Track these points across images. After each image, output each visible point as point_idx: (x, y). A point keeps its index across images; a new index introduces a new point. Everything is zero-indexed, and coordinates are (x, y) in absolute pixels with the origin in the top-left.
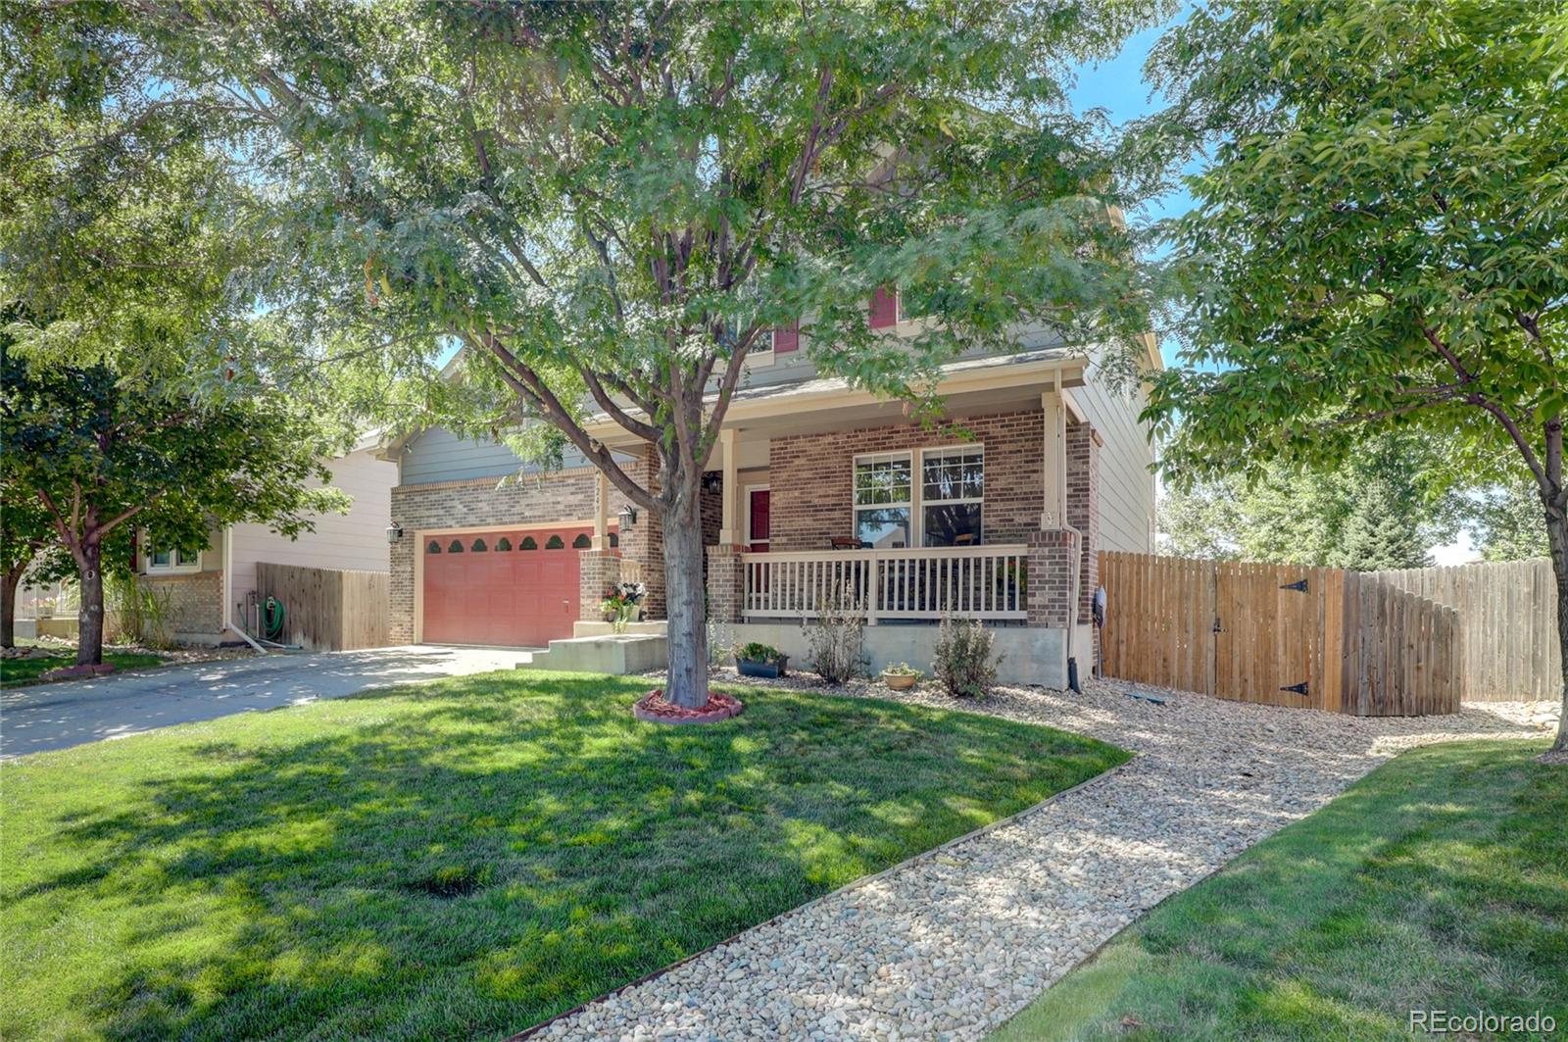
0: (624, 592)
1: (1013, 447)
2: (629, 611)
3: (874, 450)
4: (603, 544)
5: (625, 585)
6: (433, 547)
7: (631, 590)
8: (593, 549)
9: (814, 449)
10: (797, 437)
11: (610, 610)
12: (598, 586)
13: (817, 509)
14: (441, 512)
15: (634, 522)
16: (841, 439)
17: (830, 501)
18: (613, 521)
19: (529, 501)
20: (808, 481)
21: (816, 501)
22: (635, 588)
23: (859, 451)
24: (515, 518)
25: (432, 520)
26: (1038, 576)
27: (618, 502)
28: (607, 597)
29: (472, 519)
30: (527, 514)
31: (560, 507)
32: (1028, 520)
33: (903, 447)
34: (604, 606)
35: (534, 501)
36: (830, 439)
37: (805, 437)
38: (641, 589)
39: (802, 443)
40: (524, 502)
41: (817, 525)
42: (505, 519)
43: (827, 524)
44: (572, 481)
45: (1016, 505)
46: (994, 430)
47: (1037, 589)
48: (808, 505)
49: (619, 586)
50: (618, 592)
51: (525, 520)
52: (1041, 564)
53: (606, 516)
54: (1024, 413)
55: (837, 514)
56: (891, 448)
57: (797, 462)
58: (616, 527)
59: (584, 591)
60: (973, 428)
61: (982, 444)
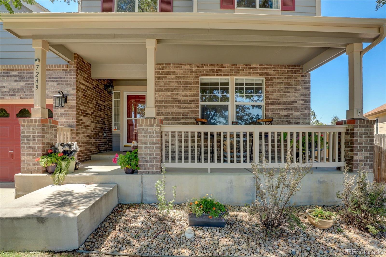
0: (61, 149)
1: (279, 80)
2: (67, 166)
3: (212, 75)
4: (42, 114)
5: (62, 145)
7: (67, 148)
8: (33, 117)
9: (180, 72)
10: (169, 64)
11: (50, 165)
12: (38, 146)
13: (181, 103)
15: (66, 102)
16: (194, 68)
17: (189, 99)
18: (50, 101)
20: (176, 88)
21: (180, 98)
22: (70, 146)
23: (204, 75)
26: (359, 144)
27: (53, 89)
28: (46, 154)
32: (285, 114)
33: (227, 75)
34: (43, 162)
36: (189, 67)
37: (173, 64)
38: (75, 146)
39: (172, 68)
41: (181, 111)
43: (186, 111)
45: (280, 107)
46: (271, 72)
47: (358, 151)
48: (176, 100)
49: (57, 145)
50: (55, 151)
52: (361, 137)
53: (44, 96)
54: (283, 66)
55: (192, 106)
56: (221, 75)
57: (169, 77)
58: (52, 105)
59: (24, 150)
60: (261, 70)
61: (263, 78)
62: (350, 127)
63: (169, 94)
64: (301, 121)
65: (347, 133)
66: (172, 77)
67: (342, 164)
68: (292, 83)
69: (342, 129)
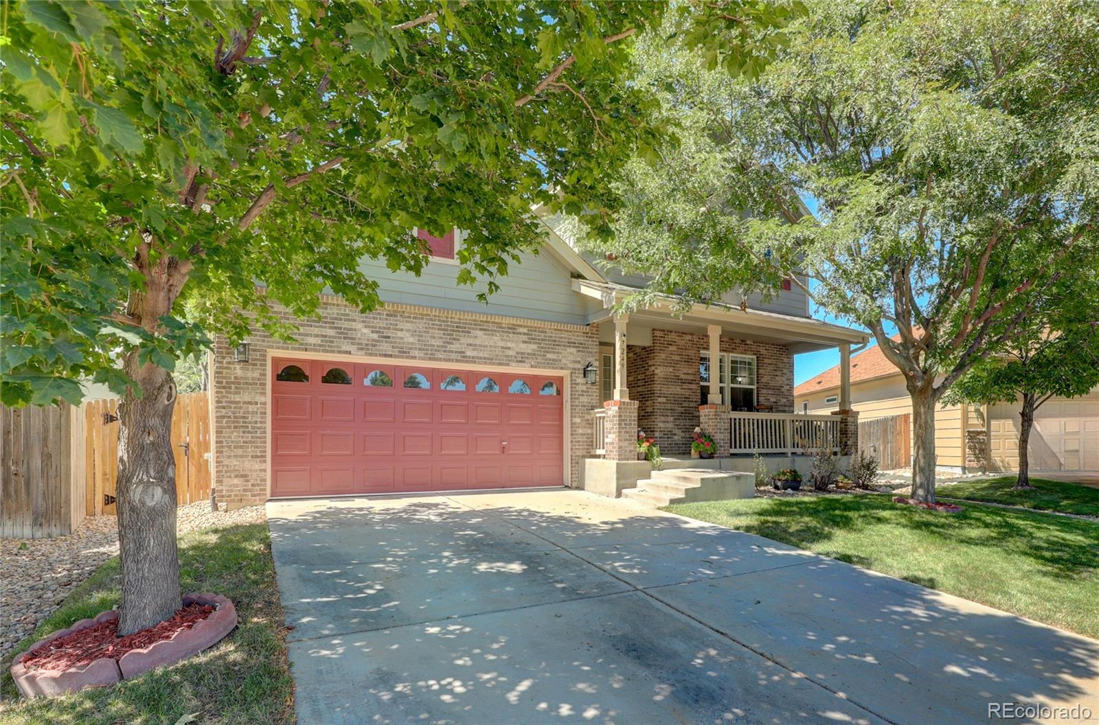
6: (290, 373)
9: (681, 343)
14: (331, 332)
17: (691, 377)
19: (470, 341)
20: (677, 362)
21: (682, 376)
23: (704, 348)
24: (453, 356)
25: (311, 340)
29: (385, 347)
30: (469, 353)
31: (511, 353)
35: (478, 342)
36: (689, 337)
37: (675, 332)
40: (465, 340)
41: (682, 392)
42: (438, 355)
43: (687, 393)
44: (525, 330)
46: (762, 350)
48: (677, 378)
51: (464, 359)
60: (754, 347)
61: (755, 357)
62: (844, 416)
63: (671, 370)
64: (787, 409)
65: (841, 422)
66: (673, 348)
67: (838, 449)
68: (781, 365)
69: (838, 418)
